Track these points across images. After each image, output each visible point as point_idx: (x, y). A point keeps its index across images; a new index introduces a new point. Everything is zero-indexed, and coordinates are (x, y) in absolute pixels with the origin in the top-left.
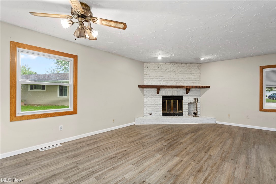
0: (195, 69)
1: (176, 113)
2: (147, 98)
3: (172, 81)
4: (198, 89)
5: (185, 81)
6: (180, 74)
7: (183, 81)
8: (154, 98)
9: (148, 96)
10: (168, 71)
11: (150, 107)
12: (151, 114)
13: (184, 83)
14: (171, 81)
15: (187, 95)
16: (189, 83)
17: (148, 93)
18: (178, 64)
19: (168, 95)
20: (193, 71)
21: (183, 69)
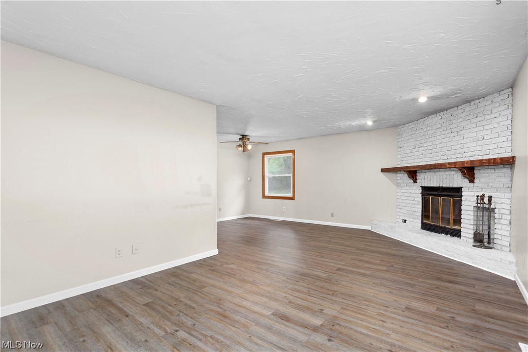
0: (494, 111)
1: (447, 228)
2: (402, 191)
3: (439, 154)
4: (504, 167)
5: (466, 150)
6: (456, 134)
7: (462, 151)
8: (409, 191)
9: (402, 186)
10: (431, 132)
11: (405, 208)
12: (405, 221)
13: (465, 155)
14: (437, 154)
15: (472, 184)
16: (477, 153)
17: (402, 181)
18: (451, 110)
19: (432, 185)
20: (487, 117)
21: (461, 120)
